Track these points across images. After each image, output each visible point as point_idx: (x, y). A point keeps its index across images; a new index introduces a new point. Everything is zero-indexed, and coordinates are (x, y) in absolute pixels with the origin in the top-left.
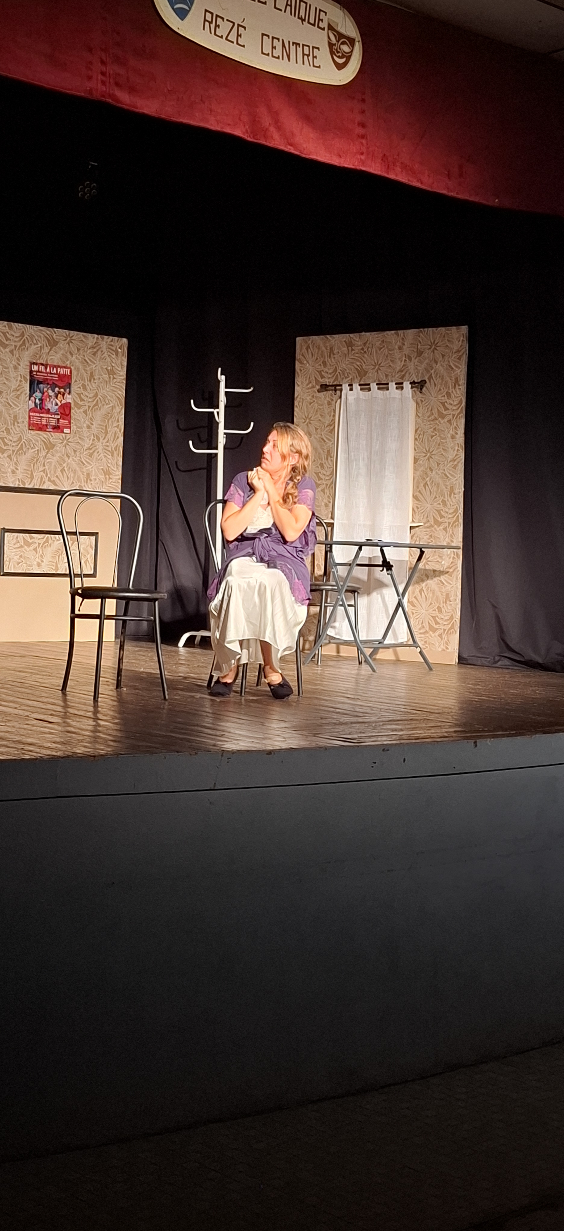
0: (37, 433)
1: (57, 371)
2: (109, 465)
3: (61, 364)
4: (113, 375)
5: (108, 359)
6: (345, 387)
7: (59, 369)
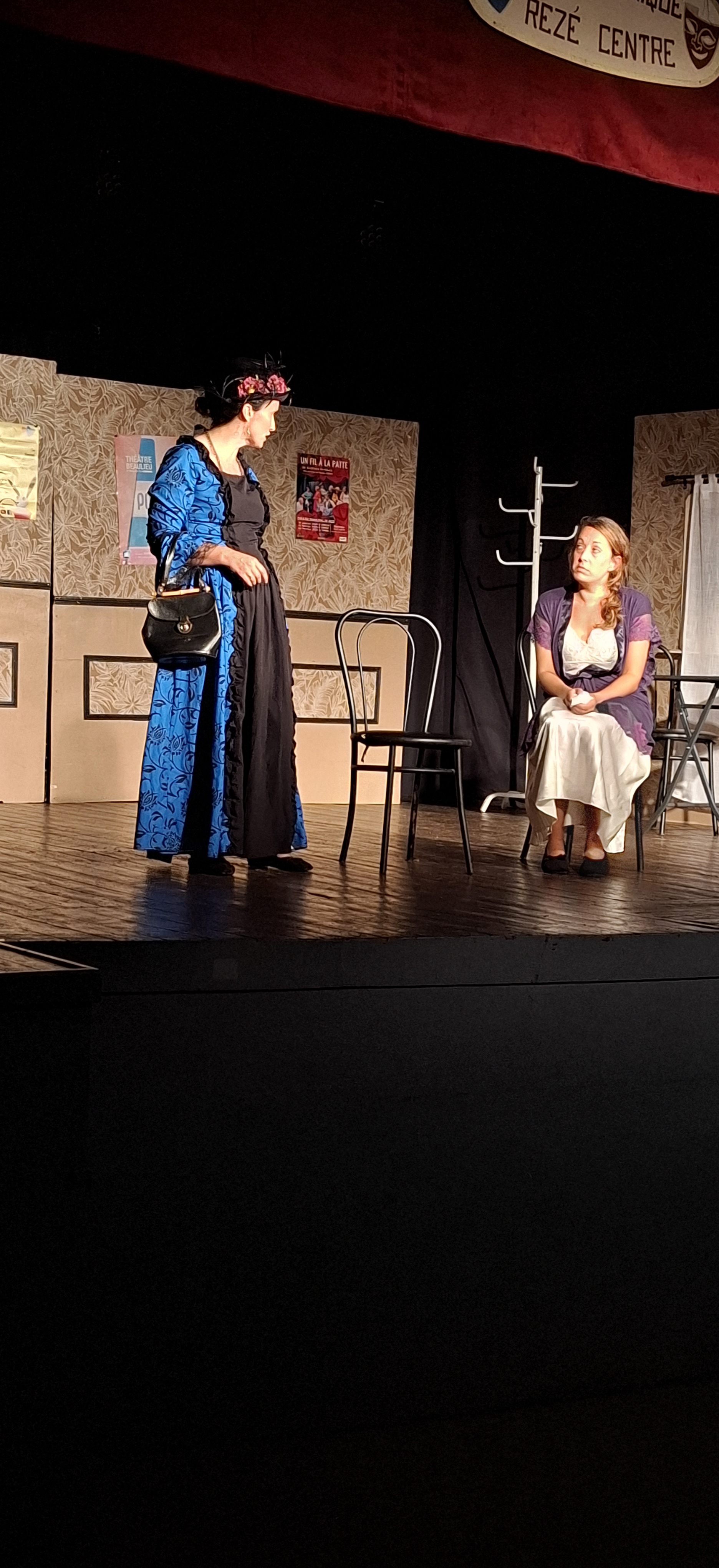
0: (308, 544)
1: (331, 464)
2: (394, 582)
3: (336, 455)
4: (400, 468)
5: (395, 449)
6: (698, 479)
7: (334, 461)
